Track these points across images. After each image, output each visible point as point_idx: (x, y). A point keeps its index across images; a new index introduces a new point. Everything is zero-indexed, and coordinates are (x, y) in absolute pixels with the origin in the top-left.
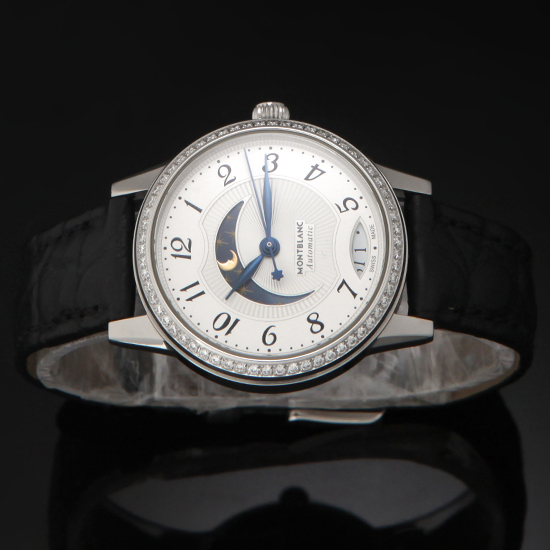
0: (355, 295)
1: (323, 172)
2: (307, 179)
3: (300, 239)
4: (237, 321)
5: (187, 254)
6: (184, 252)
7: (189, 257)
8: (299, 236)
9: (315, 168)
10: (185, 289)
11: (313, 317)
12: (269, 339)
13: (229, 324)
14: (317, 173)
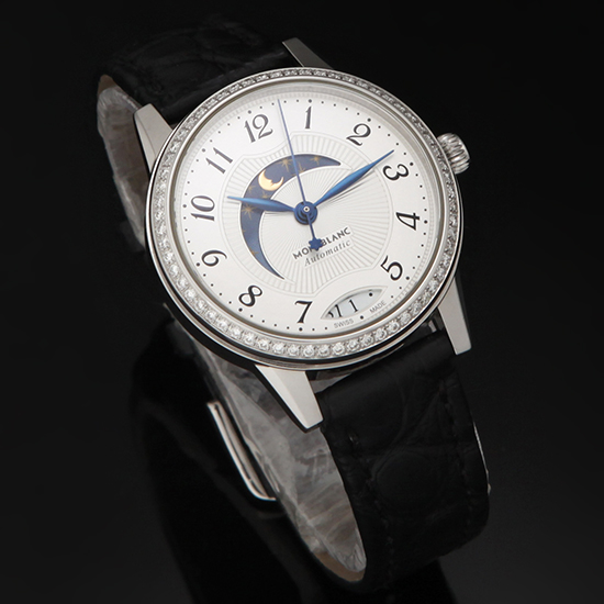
0: (301, 321)
1: (414, 227)
2: (398, 215)
3: (331, 239)
4: (212, 218)
5: (256, 137)
6: (256, 133)
7: (253, 140)
8: (334, 237)
9: (415, 217)
10: (217, 152)
11: (255, 291)
12: (210, 259)
13: (204, 213)
14: (411, 222)
